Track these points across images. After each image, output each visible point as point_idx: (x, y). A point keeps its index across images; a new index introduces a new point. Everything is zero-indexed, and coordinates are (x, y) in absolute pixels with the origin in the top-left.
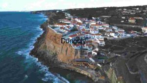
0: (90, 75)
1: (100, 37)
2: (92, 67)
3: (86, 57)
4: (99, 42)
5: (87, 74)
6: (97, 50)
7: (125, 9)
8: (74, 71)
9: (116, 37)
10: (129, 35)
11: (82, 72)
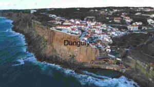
0: (115, 69)
1: (106, 35)
2: (113, 61)
3: (104, 54)
4: (107, 40)
5: (112, 68)
6: (109, 47)
7: (96, 10)
8: (99, 69)
9: (116, 35)
10: (123, 33)
11: (107, 68)
